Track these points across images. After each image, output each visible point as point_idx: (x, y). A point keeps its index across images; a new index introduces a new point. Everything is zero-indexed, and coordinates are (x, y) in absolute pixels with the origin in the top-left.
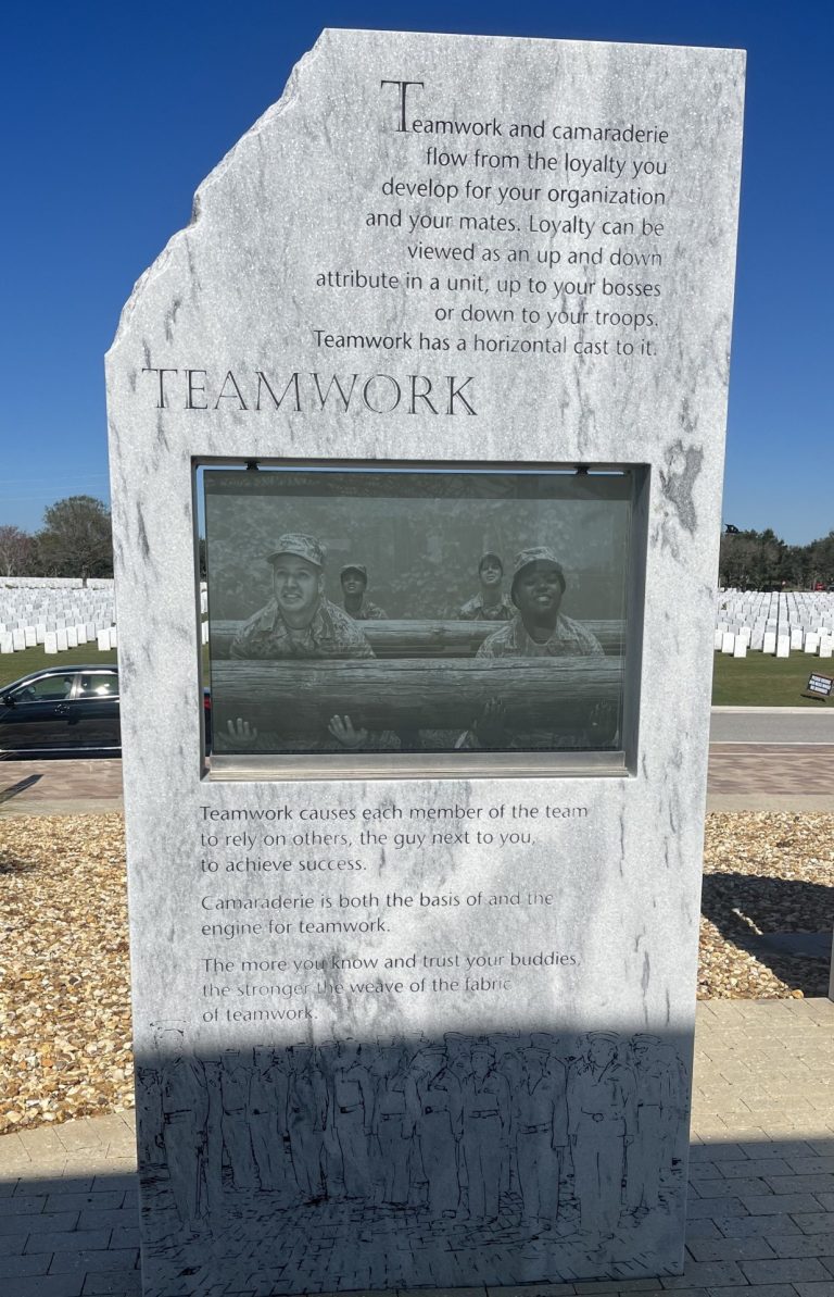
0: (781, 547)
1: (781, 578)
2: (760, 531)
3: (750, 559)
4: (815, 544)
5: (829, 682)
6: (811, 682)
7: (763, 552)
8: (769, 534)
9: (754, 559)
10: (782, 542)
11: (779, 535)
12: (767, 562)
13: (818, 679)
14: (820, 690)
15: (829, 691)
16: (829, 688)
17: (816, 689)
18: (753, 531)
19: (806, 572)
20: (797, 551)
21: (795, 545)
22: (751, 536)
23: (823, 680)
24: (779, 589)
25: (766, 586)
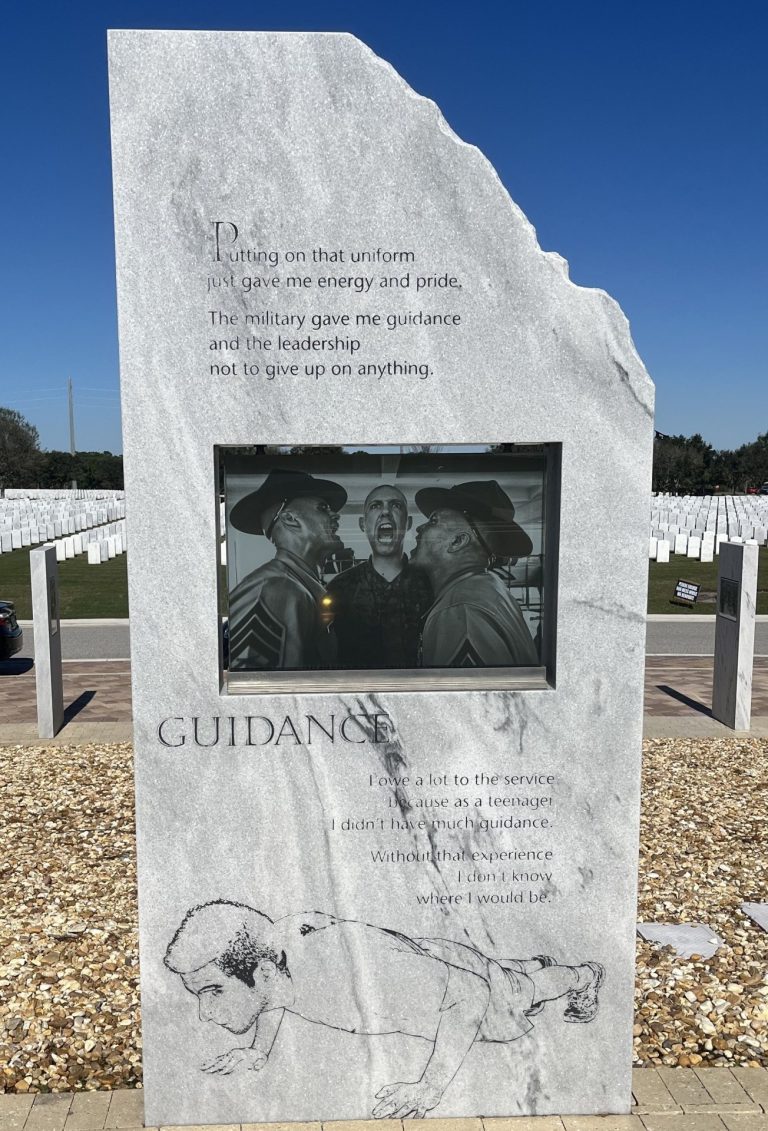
0: (707, 452)
1: (713, 482)
2: (688, 436)
3: (674, 464)
4: (744, 448)
5: (695, 588)
6: (678, 589)
7: (687, 457)
8: (697, 439)
9: (678, 464)
10: (710, 447)
11: (707, 440)
12: (692, 467)
13: (685, 585)
14: (686, 596)
15: (695, 598)
16: (695, 594)
17: (683, 595)
18: (681, 436)
19: (737, 475)
20: (727, 455)
21: (726, 450)
22: (679, 441)
23: (690, 587)
24: (711, 493)
25: (698, 490)
